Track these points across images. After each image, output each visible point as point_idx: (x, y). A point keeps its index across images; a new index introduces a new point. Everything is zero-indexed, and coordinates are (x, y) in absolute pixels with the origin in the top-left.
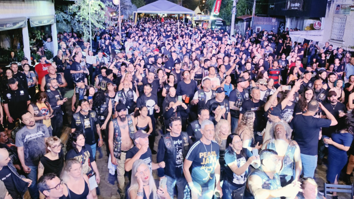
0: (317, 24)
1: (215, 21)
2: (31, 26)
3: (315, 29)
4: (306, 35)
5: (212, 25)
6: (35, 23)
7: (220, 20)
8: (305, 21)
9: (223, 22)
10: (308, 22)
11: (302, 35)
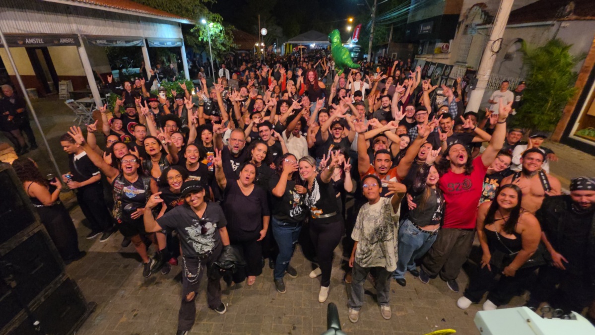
0: (444, 47)
1: (353, 48)
2: (150, 46)
3: (443, 53)
6: (155, 43)
7: (358, 47)
8: (436, 44)
9: (361, 49)
10: (439, 45)
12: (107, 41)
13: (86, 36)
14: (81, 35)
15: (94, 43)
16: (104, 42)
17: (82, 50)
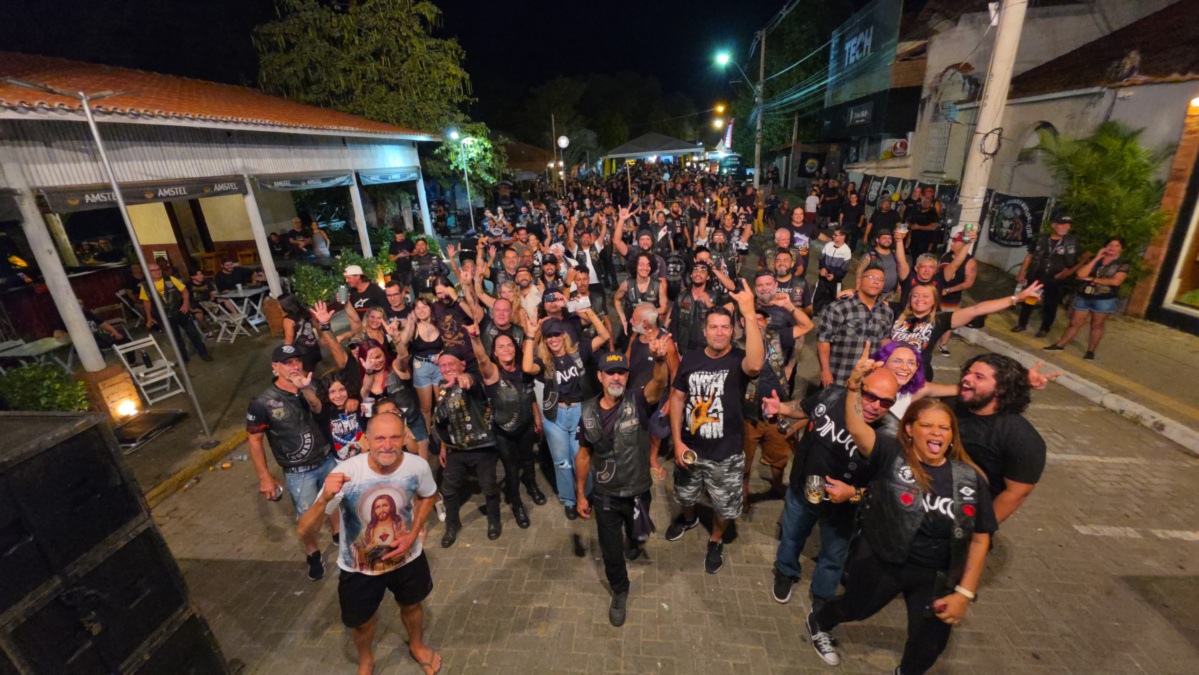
0: (898, 146)
1: (726, 159)
2: (364, 184)
3: (896, 157)
4: (877, 168)
5: (721, 168)
6: (372, 178)
7: (734, 157)
8: (883, 142)
9: (740, 159)
10: (888, 143)
11: (868, 169)
12: (291, 182)
13: (258, 176)
14: (249, 176)
15: (270, 186)
16: (287, 184)
17: (250, 201)
